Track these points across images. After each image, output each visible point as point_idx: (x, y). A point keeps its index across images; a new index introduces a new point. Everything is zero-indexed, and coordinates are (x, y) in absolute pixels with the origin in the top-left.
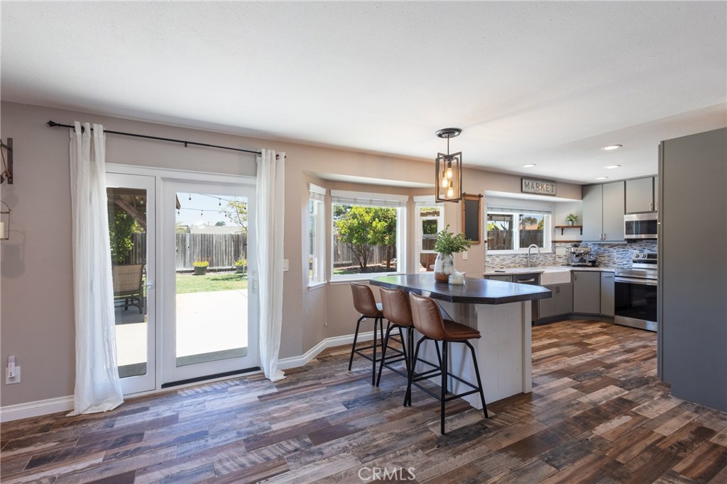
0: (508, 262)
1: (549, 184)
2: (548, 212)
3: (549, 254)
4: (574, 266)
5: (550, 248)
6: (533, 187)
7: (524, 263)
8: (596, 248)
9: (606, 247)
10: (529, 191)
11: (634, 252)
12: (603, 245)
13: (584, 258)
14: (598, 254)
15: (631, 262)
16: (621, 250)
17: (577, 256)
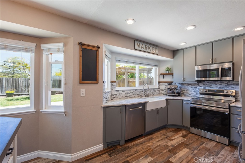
0: (131, 94)
1: (154, 47)
2: (156, 66)
3: (156, 89)
4: (169, 96)
5: (157, 86)
6: (143, 47)
7: (141, 95)
8: (180, 86)
9: (185, 85)
10: (140, 49)
11: (200, 88)
12: (184, 84)
13: (174, 92)
14: (181, 89)
15: (199, 94)
16: (193, 87)
17: (170, 90)
